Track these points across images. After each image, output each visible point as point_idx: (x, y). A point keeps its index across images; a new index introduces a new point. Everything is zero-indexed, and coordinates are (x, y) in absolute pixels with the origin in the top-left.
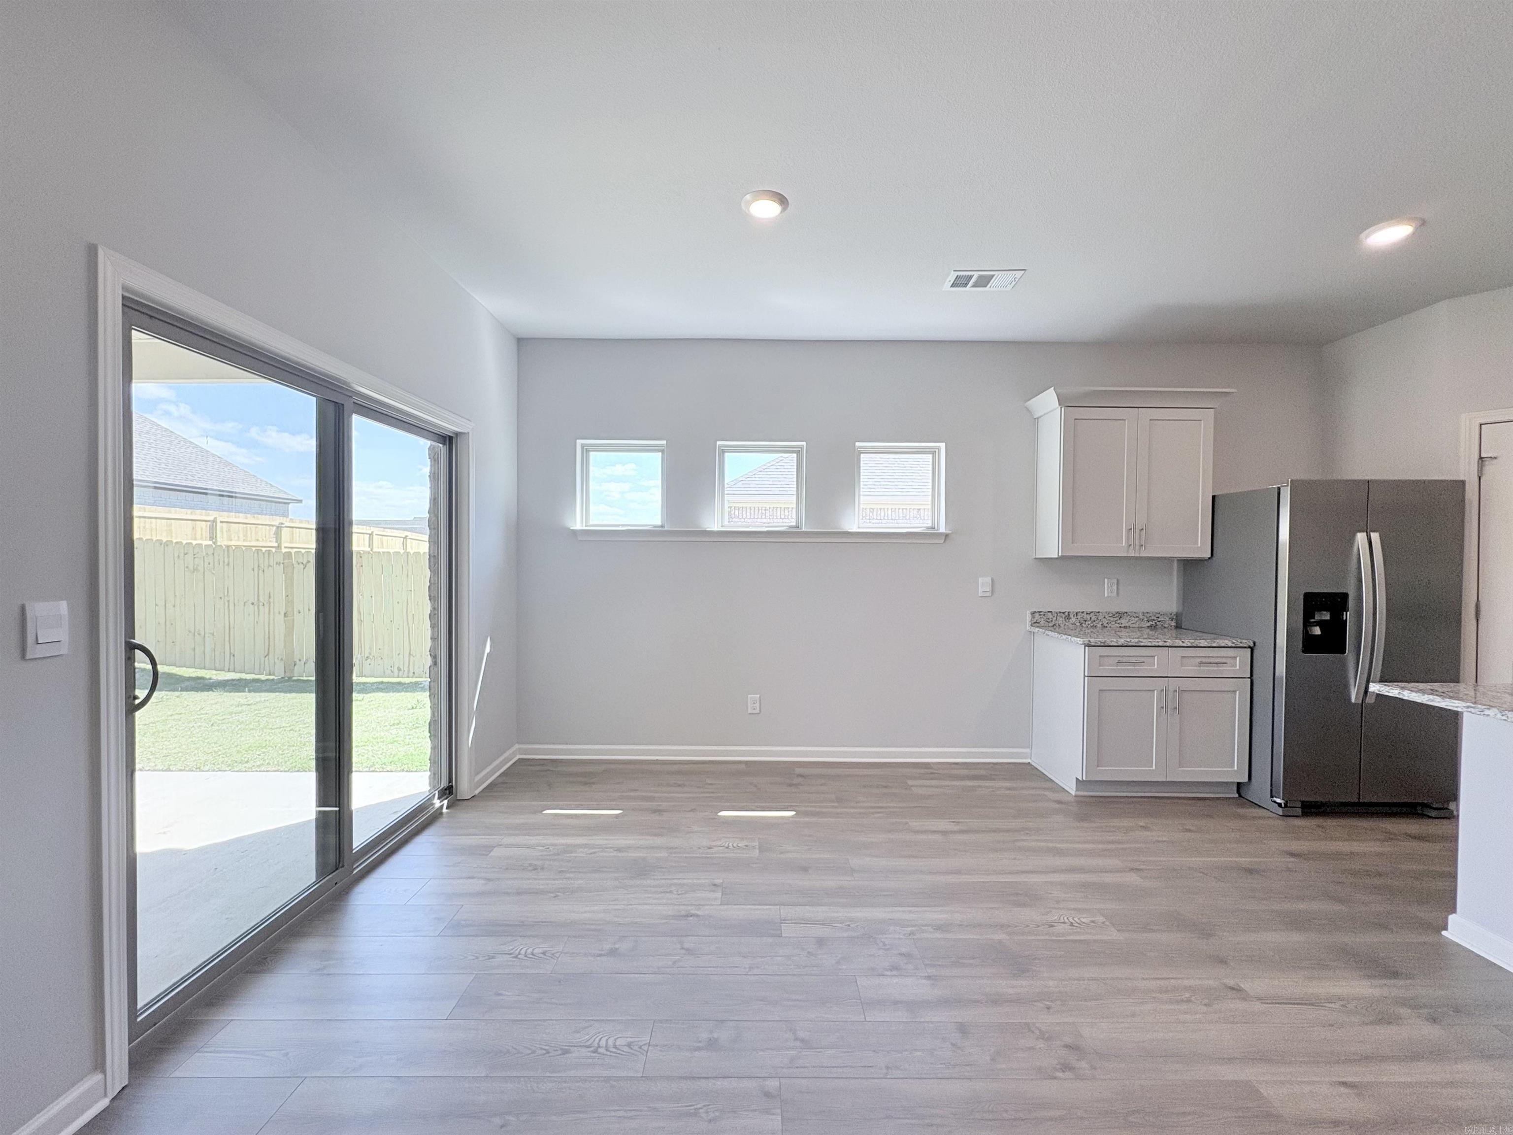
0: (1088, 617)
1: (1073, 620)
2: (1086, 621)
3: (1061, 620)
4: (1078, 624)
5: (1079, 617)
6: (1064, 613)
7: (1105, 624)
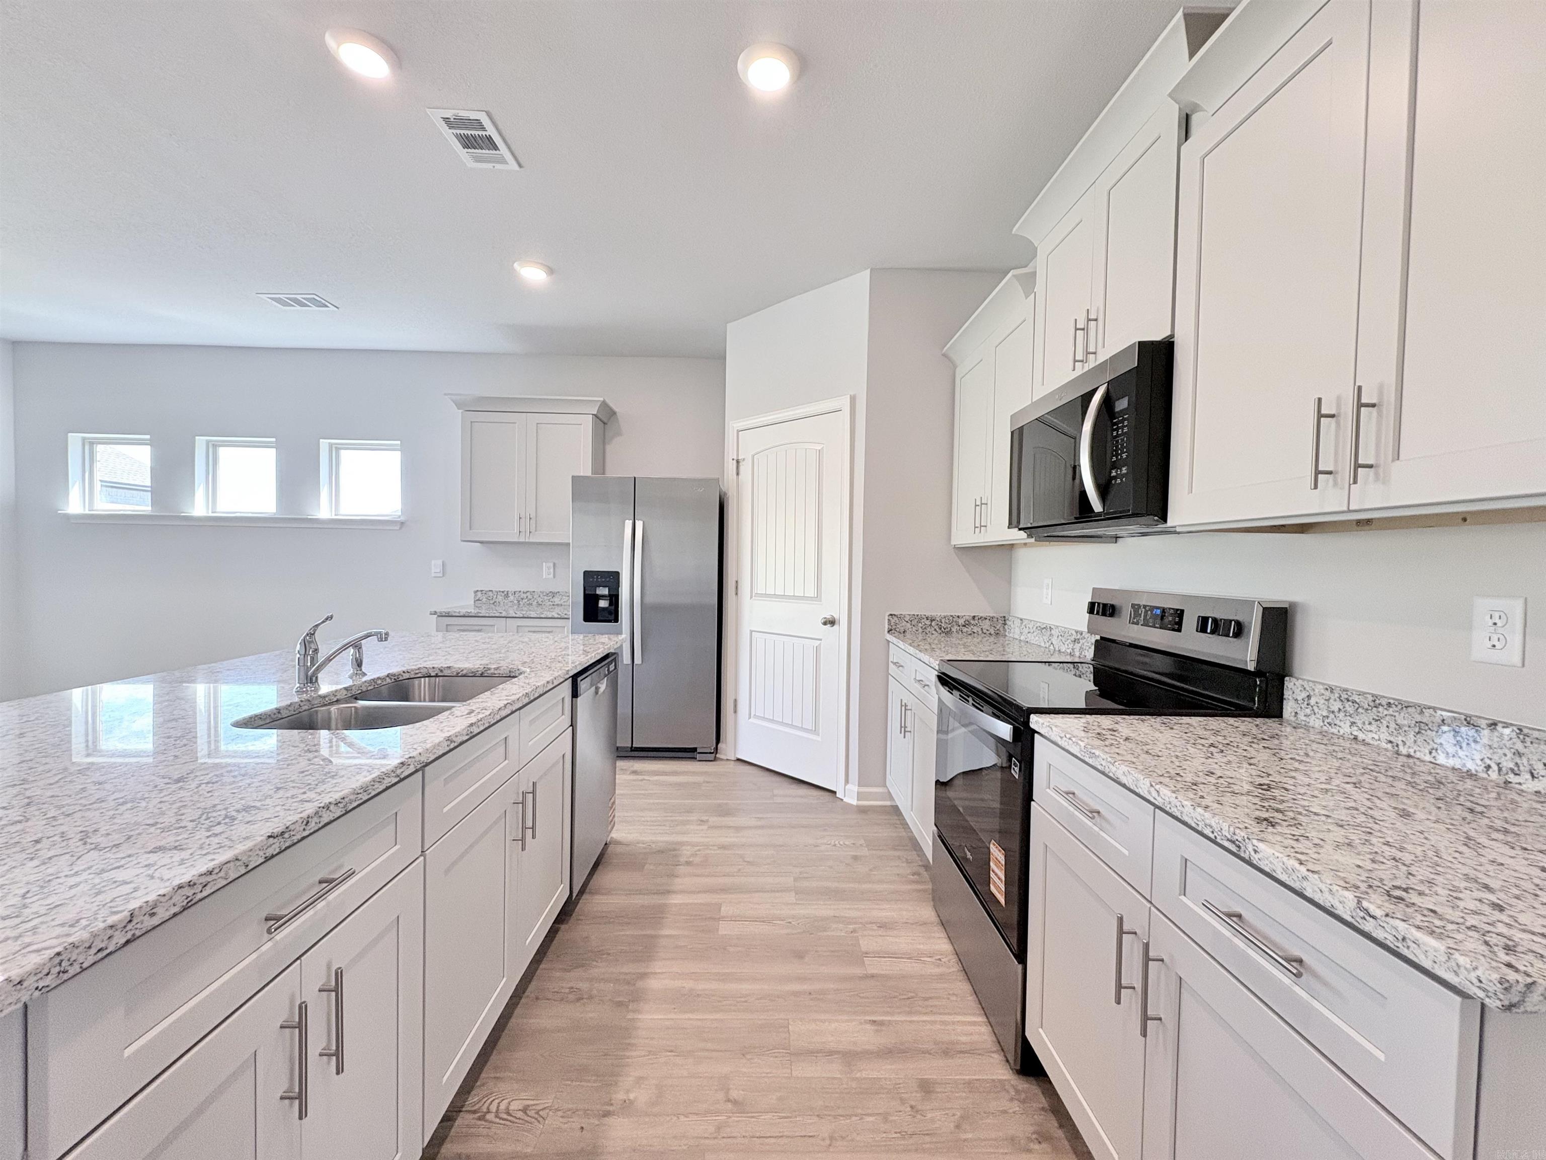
0: (525, 596)
1: (511, 598)
2: (522, 599)
3: (500, 598)
4: (516, 602)
5: (517, 595)
6: (503, 592)
7: (540, 603)
